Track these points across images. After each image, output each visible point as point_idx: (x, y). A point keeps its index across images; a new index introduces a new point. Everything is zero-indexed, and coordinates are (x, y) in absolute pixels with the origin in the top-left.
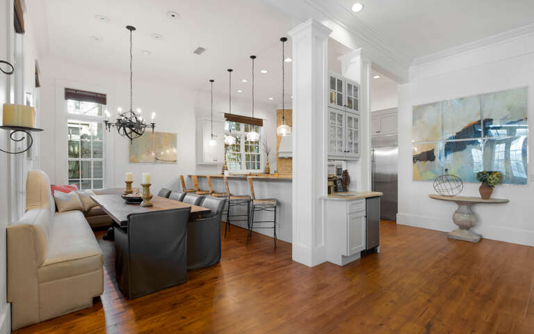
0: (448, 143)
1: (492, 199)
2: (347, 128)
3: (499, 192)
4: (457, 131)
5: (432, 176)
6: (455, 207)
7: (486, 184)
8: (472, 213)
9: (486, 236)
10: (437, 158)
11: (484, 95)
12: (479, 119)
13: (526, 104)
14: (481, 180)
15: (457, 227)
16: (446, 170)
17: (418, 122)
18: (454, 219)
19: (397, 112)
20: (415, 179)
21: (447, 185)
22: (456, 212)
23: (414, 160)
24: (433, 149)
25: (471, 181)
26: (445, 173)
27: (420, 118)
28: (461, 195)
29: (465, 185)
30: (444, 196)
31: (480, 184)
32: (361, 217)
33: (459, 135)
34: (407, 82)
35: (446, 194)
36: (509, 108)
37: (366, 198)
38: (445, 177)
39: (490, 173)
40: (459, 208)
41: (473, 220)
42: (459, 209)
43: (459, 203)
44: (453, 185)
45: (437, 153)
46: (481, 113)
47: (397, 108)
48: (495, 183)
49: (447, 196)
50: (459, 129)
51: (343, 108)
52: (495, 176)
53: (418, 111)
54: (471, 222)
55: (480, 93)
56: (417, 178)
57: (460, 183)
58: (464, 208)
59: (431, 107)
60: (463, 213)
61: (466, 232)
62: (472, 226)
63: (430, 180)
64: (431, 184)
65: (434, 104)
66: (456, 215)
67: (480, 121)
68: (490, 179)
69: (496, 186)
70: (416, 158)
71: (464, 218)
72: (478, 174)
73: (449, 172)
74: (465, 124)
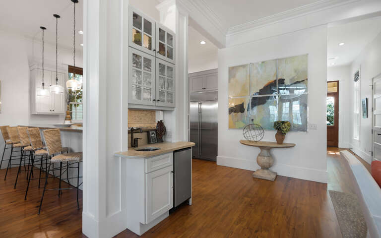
0: (254, 98)
1: (285, 144)
2: (158, 75)
3: (290, 138)
4: (260, 89)
5: (242, 125)
6: (258, 151)
7: (280, 132)
8: (271, 156)
9: (280, 174)
10: (246, 110)
11: (278, 59)
12: (275, 79)
13: (307, 68)
14: (277, 129)
15: (260, 168)
16: (253, 120)
17: (232, 80)
18: (257, 161)
19: (217, 72)
20: (230, 127)
21: (253, 133)
22: (259, 155)
23: (229, 112)
24: (243, 103)
25: (270, 129)
26: (251, 123)
27: (234, 77)
28: (263, 140)
29: (265, 132)
30: (250, 141)
31: (276, 132)
32: (168, 173)
33: (261, 92)
34: (225, 47)
35: (252, 140)
36: (296, 71)
37: (175, 152)
38: (251, 126)
39: (283, 122)
40: (261, 151)
41: (271, 162)
42: (261, 153)
43: (261, 148)
44: (257, 132)
45: (246, 107)
46: (276, 74)
47: (217, 69)
48: (286, 131)
49: (252, 142)
50: (262, 87)
51: (151, 52)
52: (286, 125)
53: (232, 70)
54: (270, 164)
55: (275, 58)
56: (232, 126)
57: (262, 131)
58: (265, 152)
59: (241, 68)
60: (264, 156)
61: (266, 171)
62: (270, 166)
63: (240, 128)
64: (241, 132)
65: (244, 66)
66: (259, 157)
67: (276, 81)
68: (283, 128)
69: (287, 133)
70: (231, 110)
71: (265, 160)
72: (275, 123)
73: (255, 122)
74: (265, 83)
